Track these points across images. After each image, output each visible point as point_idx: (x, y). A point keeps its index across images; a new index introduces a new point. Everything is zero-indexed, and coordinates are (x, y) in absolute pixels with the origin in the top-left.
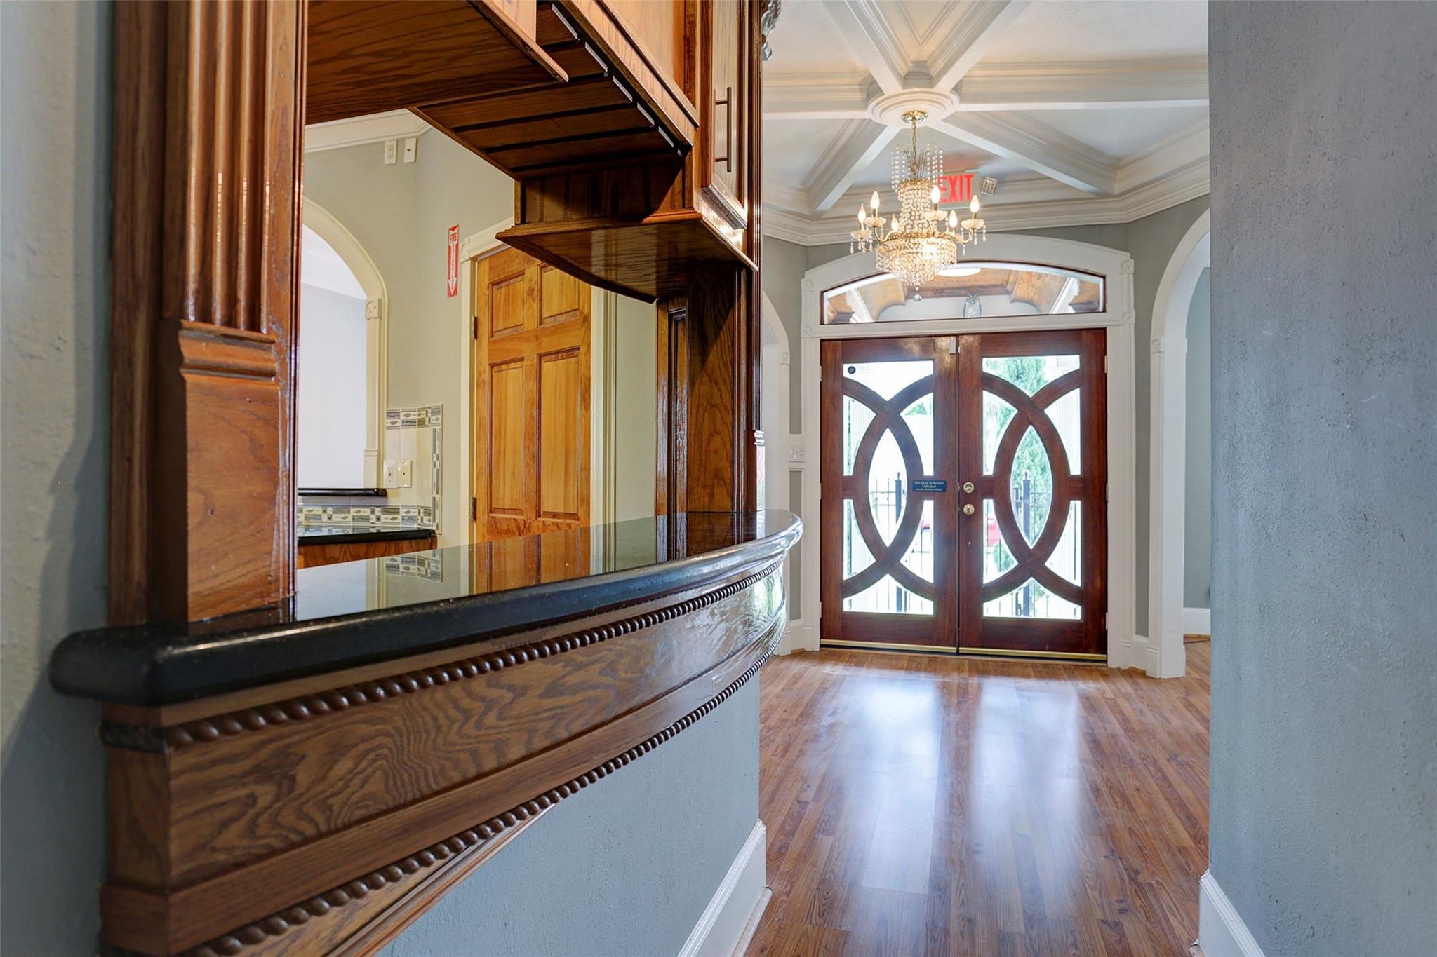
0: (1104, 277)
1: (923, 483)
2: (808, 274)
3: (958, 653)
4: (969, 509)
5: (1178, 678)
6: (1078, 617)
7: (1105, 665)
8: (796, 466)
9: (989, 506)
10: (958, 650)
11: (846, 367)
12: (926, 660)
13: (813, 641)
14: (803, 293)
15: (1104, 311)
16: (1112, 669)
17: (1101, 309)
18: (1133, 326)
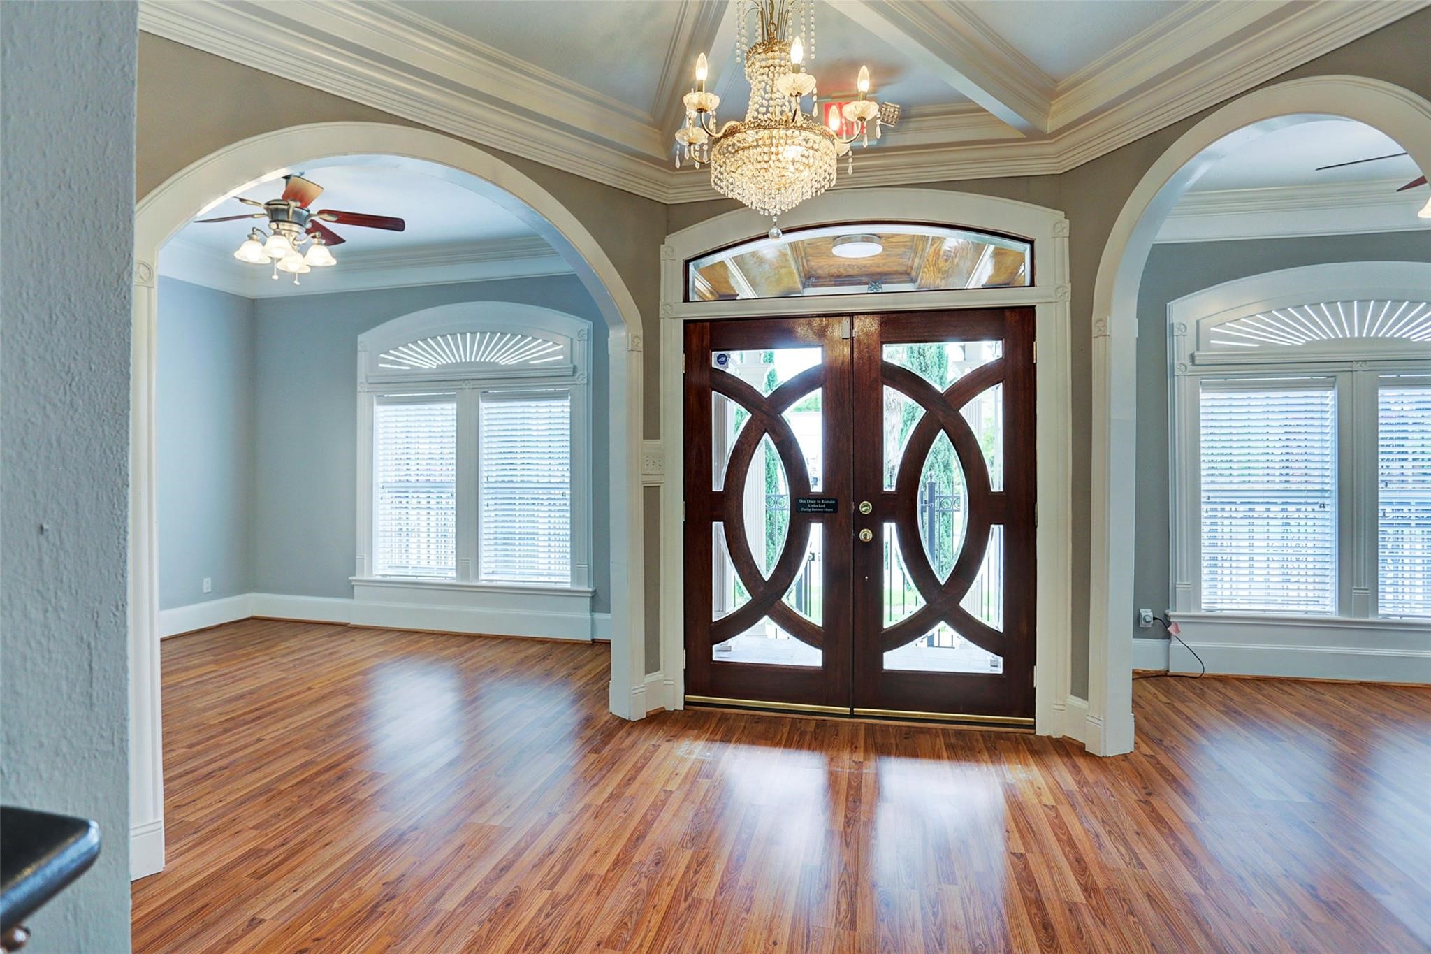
0: (1031, 243)
1: (809, 501)
2: (671, 239)
3: (852, 715)
4: (865, 534)
5: (1125, 755)
6: (1000, 670)
7: (1032, 731)
8: (652, 480)
9: (890, 531)
10: (852, 711)
11: (715, 354)
12: (813, 725)
13: (674, 697)
14: (662, 263)
15: (1032, 284)
16: (1041, 737)
17: (1027, 282)
18: (1068, 304)
